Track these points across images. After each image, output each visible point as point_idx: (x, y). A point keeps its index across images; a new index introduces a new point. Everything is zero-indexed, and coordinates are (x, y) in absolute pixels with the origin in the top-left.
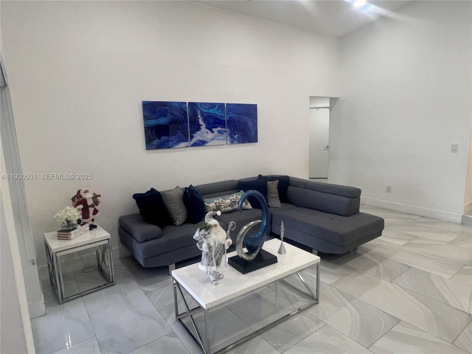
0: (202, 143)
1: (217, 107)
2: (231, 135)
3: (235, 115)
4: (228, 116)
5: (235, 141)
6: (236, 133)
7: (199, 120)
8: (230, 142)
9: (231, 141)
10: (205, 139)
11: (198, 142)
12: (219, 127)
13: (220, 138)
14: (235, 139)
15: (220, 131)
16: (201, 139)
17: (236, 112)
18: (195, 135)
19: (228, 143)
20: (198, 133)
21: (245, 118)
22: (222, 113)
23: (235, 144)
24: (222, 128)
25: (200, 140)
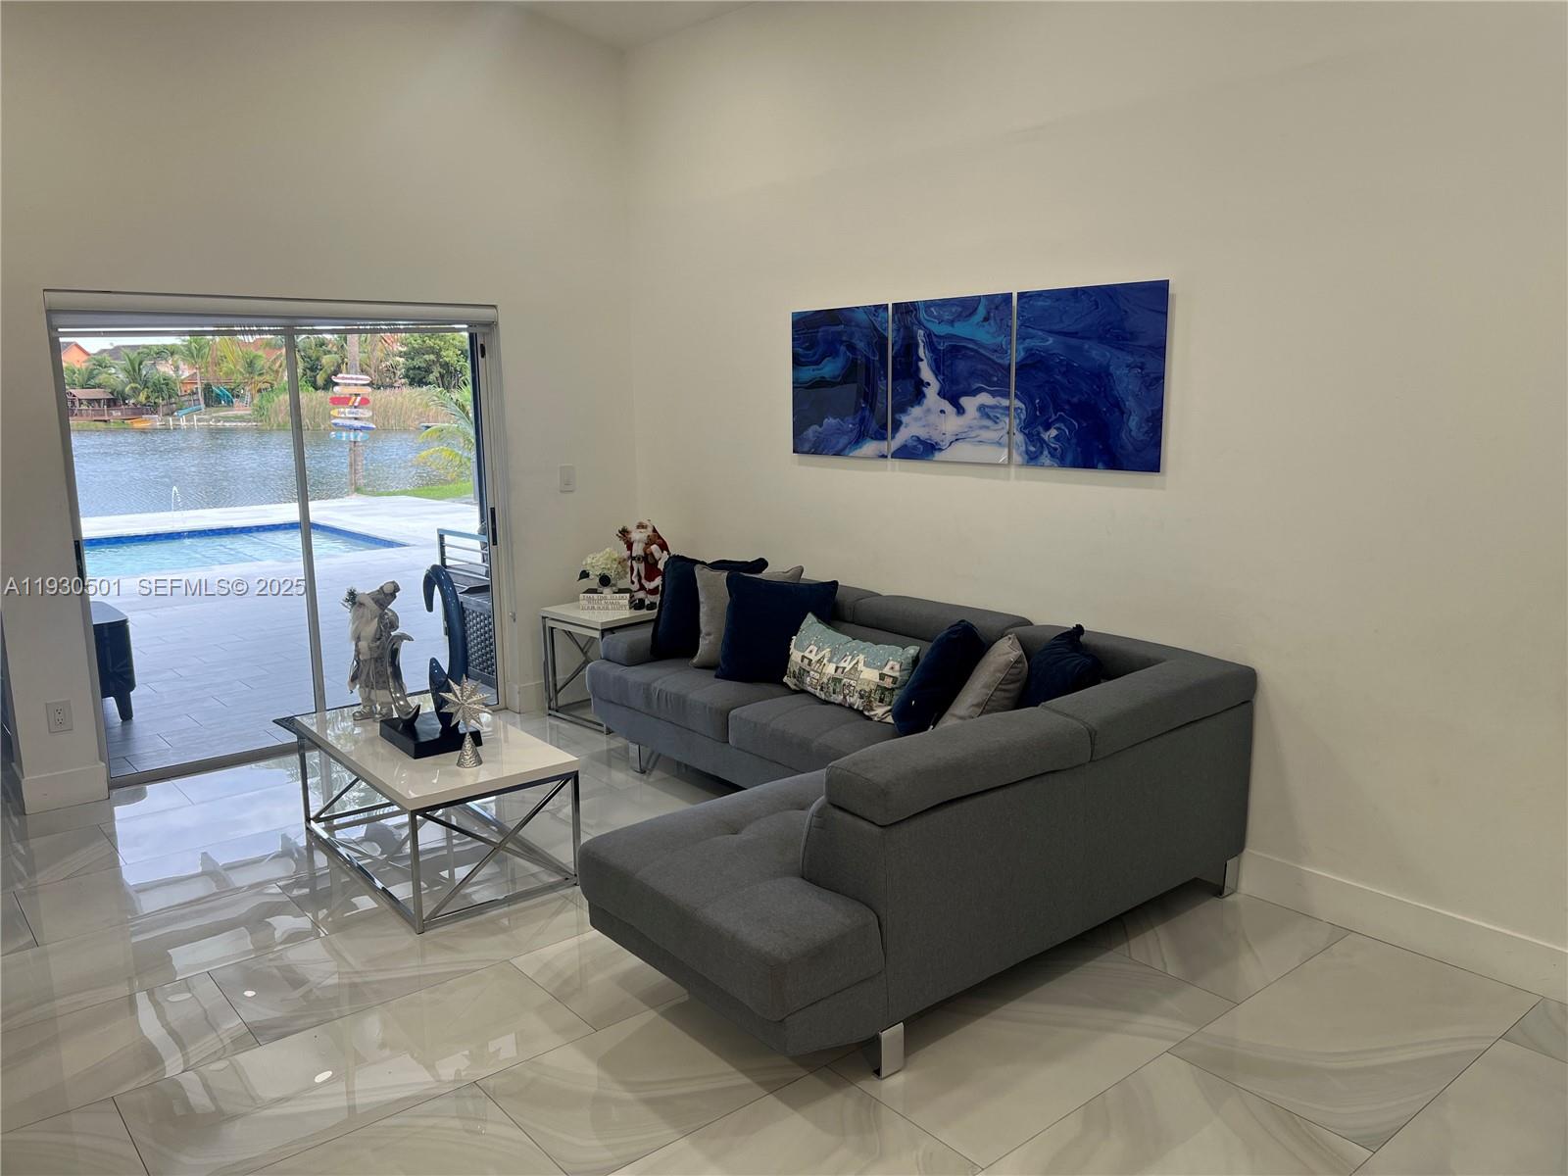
0: (923, 450)
1: (981, 311)
2: (1032, 428)
3: (1051, 341)
4: (1021, 347)
5: (1046, 452)
6: (1054, 417)
7: (920, 363)
8: (1026, 457)
9: (1027, 452)
10: (936, 437)
11: (911, 443)
12: (984, 390)
13: (985, 435)
14: (1048, 445)
15: (988, 407)
16: (923, 434)
17: (1056, 328)
18: (905, 419)
19: (1017, 458)
20: (916, 411)
21: (1097, 353)
22: (999, 336)
23: (1043, 465)
24: (993, 394)
25: (918, 438)
